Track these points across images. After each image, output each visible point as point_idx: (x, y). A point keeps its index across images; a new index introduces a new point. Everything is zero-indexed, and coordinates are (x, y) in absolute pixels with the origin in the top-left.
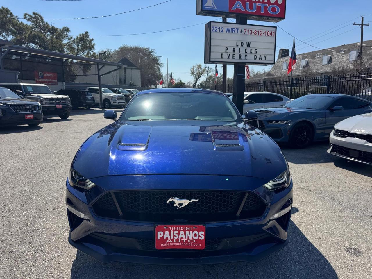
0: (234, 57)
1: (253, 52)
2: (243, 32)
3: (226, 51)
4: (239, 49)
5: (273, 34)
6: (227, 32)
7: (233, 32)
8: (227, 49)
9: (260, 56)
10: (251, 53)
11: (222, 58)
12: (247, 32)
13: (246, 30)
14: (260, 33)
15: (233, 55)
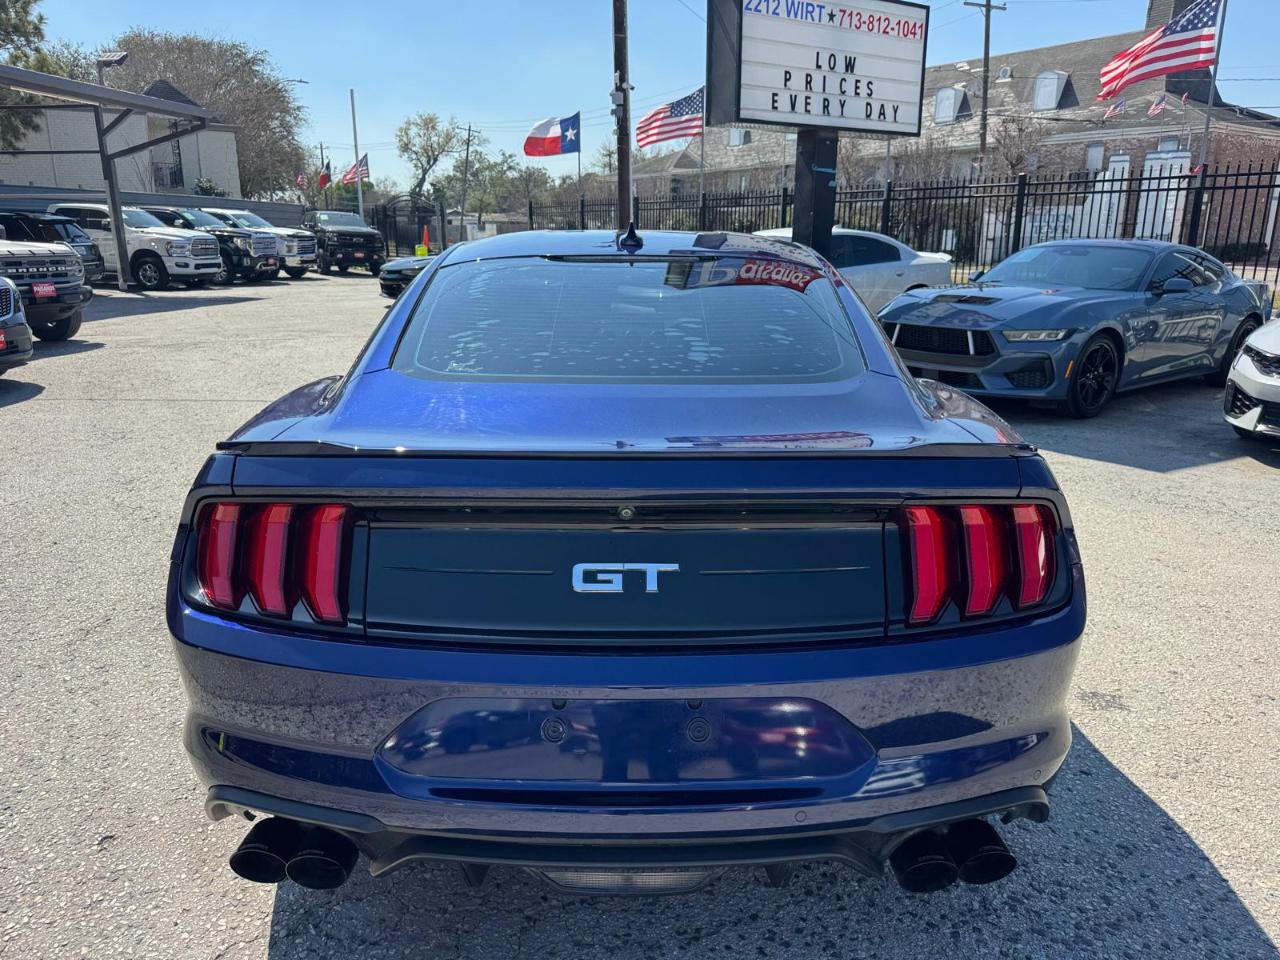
0: (809, 108)
1: (863, 91)
2: (837, 19)
3: (785, 85)
4: (824, 77)
5: (918, 31)
6: (789, 15)
7: (806, 18)
8: (788, 77)
9: (882, 106)
10: (857, 94)
11: (775, 108)
12: (847, 19)
13: (844, 12)
14: (883, 25)
15: (807, 98)
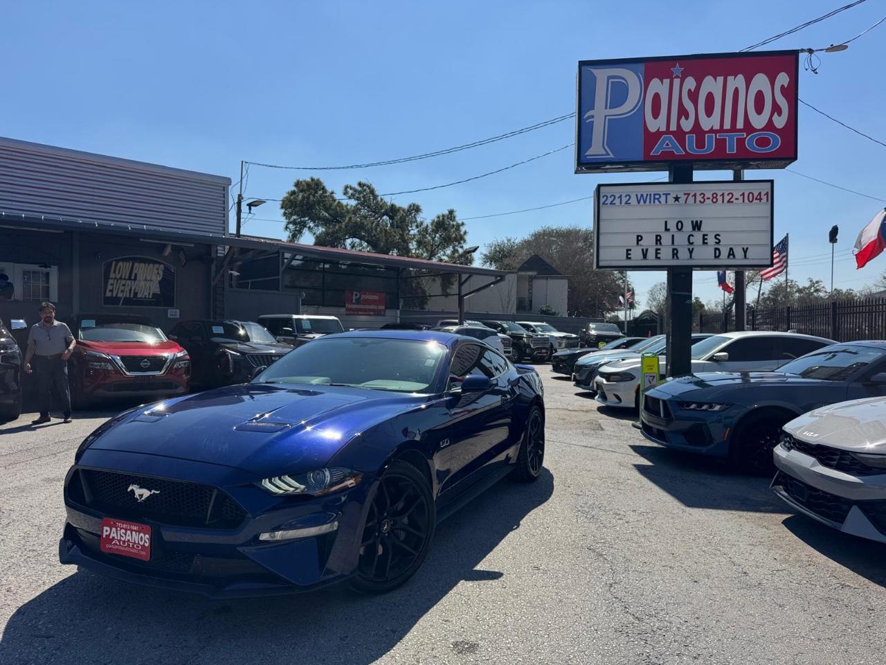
0: (659, 256)
1: (711, 240)
2: (682, 200)
3: (638, 244)
4: (673, 236)
5: (764, 198)
6: (639, 202)
7: (654, 202)
8: (639, 238)
9: (731, 249)
10: (705, 243)
11: (628, 258)
12: (691, 199)
13: (689, 194)
14: (727, 198)
15: (657, 250)
